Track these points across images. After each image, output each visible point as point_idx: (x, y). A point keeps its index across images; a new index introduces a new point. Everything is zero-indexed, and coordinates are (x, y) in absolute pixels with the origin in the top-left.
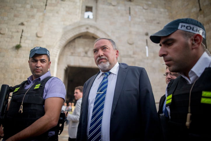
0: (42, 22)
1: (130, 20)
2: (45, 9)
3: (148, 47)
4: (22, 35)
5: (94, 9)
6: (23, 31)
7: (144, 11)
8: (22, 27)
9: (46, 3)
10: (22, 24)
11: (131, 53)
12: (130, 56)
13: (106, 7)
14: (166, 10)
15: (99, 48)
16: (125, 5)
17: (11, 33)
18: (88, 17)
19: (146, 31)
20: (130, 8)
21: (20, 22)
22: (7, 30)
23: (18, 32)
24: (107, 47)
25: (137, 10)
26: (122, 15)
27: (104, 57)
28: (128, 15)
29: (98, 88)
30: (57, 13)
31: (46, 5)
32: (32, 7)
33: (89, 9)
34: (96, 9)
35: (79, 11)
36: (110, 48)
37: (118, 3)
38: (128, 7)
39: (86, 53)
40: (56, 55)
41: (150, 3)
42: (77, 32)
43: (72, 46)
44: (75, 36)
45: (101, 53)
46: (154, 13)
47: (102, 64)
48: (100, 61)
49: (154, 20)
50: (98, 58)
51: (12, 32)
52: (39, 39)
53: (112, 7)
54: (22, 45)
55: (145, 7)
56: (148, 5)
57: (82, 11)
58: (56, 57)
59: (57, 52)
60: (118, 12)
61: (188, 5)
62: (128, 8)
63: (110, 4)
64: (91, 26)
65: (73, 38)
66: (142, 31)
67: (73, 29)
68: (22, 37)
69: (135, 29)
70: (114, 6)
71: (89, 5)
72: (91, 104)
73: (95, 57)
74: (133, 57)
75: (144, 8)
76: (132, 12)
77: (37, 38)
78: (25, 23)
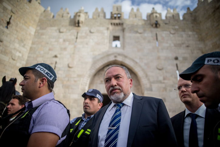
0: (73, 53)
1: (157, 45)
2: (76, 42)
3: (179, 71)
4: (55, 67)
5: (121, 38)
6: (56, 63)
7: (172, 35)
8: (55, 59)
9: (77, 36)
10: (56, 56)
11: (161, 78)
12: (161, 82)
13: (133, 35)
14: (195, 33)
15: (112, 76)
16: (152, 32)
18: (116, 46)
19: (175, 55)
20: (156, 34)
21: (54, 55)
24: (120, 76)
25: (164, 35)
26: (149, 42)
27: (117, 87)
28: (156, 41)
29: (109, 122)
30: (87, 44)
31: (77, 38)
32: (64, 41)
33: (116, 38)
34: (124, 37)
35: (107, 41)
36: (123, 77)
37: (145, 31)
38: (155, 33)
40: (86, 83)
41: (177, 27)
42: (105, 61)
44: (104, 65)
45: (114, 82)
46: (182, 37)
49: (183, 44)
50: (111, 89)
52: (71, 69)
53: (138, 35)
55: (172, 32)
56: (175, 29)
57: (110, 40)
58: (86, 85)
59: (87, 81)
60: (144, 39)
62: (155, 35)
64: (119, 54)
65: (102, 67)
66: (171, 55)
67: (102, 58)
69: (164, 54)
70: (140, 33)
71: (117, 34)
72: (101, 141)
73: (107, 87)
74: (164, 83)
75: (171, 33)
76: (159, 38)
77: (69, 69)
78: (58, 55)
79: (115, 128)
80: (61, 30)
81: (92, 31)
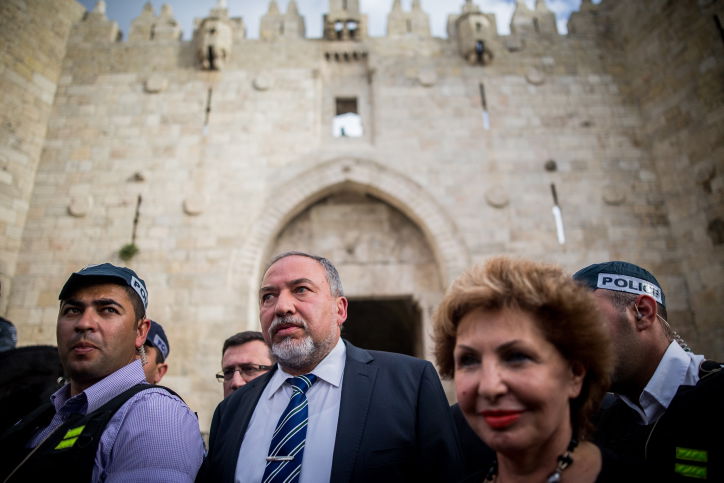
0: (200, 165)
1: (486, 125)
2: (206, 122)
3: (561, 209)
4: (138, 214)
5: (362, 105)
6: (140, 200)
7: (532, 89)
8: (136, 189)
9: (209, 102)
10: (138, 178)
11: (502, 236)
13: (403, 92)
14: (608, 78)
16: (465, 78)
17: (102, 211)
18: (343, 133)
19: (546, 157)
20: (482, 87)
21: (130, 173)
22: (91, 200)
23: (125, 204)
25: (506, 89)
26: (458, 113)
27: (296, 318)
28: (481, 108)
30: (245, 129)
31: (208, 110)
32: (165, 121)
33: (346, 105)
34: (371, 102)
35: (313, 116)
36: (318, 288)
37: (442, 76)
38: (476, 83)
39: (350, 251)
40: (252, 267)
41: (549, 61)
43: (301, 231)
44: (307, 199)
45: (287, 301)
46: (567, 92)
47: (289, 342)
48: (283, 332)
49: (571, 116)
50: (276, 322)
51: (108, 208)
52: (193, 220)
53: (421, 92)
54: (141, 244)
55: (535, 77)
56: (543, 69)
58: (250, 273)
59: (253, 259)
60: (442, 104)
61: (685, 49)
62: (477, 88)
63: (416, 82)
64: (359, 161)
66: (534, 156)
67: (302, 176)
68: (141, 219)
69: (508, 154)
70: (427, 86)
71: (347, 92)
73: (265, 314)
75: (529, 82)
76: (491, 99)
77: (186, 218)
78: (146, 174)
79: (289, 458)
80: (152, 85)
81: (261, 83)
